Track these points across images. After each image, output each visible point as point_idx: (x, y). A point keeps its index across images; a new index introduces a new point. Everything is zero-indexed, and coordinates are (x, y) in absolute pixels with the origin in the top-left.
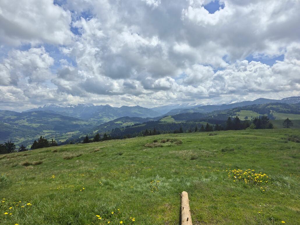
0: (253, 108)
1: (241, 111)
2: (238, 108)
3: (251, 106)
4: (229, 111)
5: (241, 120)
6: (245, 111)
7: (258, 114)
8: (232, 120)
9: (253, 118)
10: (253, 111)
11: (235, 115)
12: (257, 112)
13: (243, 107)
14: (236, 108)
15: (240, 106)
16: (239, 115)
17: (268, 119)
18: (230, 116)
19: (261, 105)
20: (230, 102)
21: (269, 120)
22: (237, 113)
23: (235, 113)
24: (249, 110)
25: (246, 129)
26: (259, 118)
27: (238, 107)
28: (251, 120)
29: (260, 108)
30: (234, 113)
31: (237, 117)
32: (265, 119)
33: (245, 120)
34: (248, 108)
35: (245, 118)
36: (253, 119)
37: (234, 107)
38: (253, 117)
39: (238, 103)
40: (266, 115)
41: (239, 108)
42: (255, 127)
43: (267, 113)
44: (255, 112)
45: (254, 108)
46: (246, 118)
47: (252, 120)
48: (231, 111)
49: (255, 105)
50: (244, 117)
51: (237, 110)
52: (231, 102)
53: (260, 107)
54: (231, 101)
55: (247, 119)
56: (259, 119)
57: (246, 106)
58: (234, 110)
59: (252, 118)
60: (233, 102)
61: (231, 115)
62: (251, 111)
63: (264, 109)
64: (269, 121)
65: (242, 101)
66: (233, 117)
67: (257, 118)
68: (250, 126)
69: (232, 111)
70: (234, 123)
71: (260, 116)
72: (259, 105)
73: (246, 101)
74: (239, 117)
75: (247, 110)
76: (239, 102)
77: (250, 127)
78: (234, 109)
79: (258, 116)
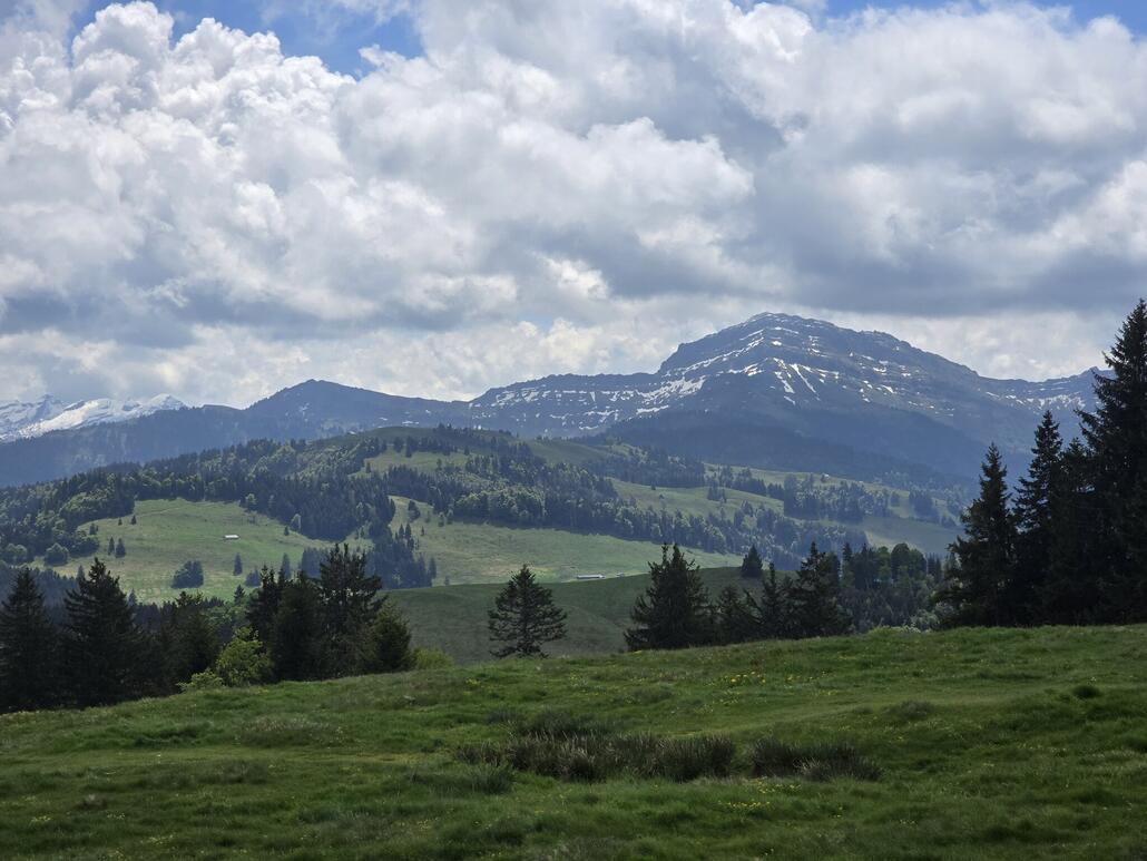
0: (252, 475)
1: (138, 505)
2: (110, 477)
3: (232, 457)
4: (18, 513)
5: (141, 598)
6: (181, 505)
7: (295, 536)
8: (54, 601)
9: (251, 581)
10: (250, 508)
11: (89, 548)
12: (282, 515)
13: (159, 465)
14: (94, 480)
15: (125, 455)
16: (121, 552)
17: (374, 584)
18: (38, 565)
19: (321, 444)
20: (36, 419)
21: (380, 594)
22: (108, 529)
23: (85, 527)
24: (210, 497)
25: (178, 690)
26: (302, 576)
27: (114, 467)
28: (229, 598)
29: (309, 473)
30: (71, 529)
31: (98, 569)
32: (347, 583)
33: (173, 596)
34: (209, 478)
35: (179, 582)
36: (248, 591)
37: (68, 468)
38: (247, 571)
39: (112, 425)
40: (358, 545)
41: (117, 481)
42: (260, 670)
43: (366, 528)
44: (266, 520)
45: (260, 477)
46: (192, 576)
47: (240, 592)
48: (38, 505)
49: (269, 448)
50: (170, 571)
51: (99, 496)
52: (43, 412)
53: (304, 466)
54: (37, 399)
55: (192, 592)
56: (302, 587)
57: (183, 458)
58: (74, 503)
59: (242, 578)
60: (70, 419)
61: (38, 548)
62: (235, 508)
63: (342, 484)
64: (378, 605)
65: (147, 405)
66: (68, 571)
67: (282, 575)
68: (224, 660)
69: (53, 504)
70: (75, 635)
71: (308, 554)
72: (300, 447)
73: (184, 409)
74: (114, 570)
75: (194, 494)
76: (117, 413)
77: (222, 673)
78: (69, 488)
79: (296, 558)
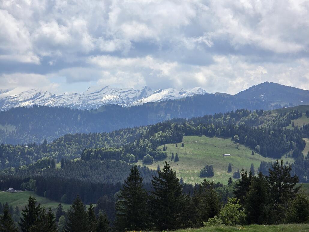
0: (237, 125)
1: (185, 138)
2: (173, 125)
3: (228, 117)
4: (131, 140)
5: (185, 181)
6: (204, 139)
7: (257, 156)
8: (147, 180)
9: (236, 175)
10: (236, 141)
11: (162, 157)
12: (251, 145)
13: (195, 120)
14: (165, 126)
15: (179, 115)
16: (177, 159)
17: (295, 180)
18: (140, 164)
19: (270, 113)
20: (140, 97)
21: (297, 185)
22: (171, 148)
23: (161, 147)
24: (218, 136)
25: (202, 225)
26: (260, 175)
27: (174, 120)
28: (225, 183)
29: (264, 126)
30: (155, 148)
31: (167, 167)
32: (281, 179)
33: (200, 181)
34: (217, 127)
35: (203, 175)
36: (234, 180)
37: (154, 120)
38: (234, 171)
39: (174, 101)
40: (287, 161)
41: (176, 126)
42: (240, 218)
43: (291, 153)
44: (243, 147)
45: (241, 127)
46: (208, 172)
47: (230, 181)
48: (141, 136)
49: (246, 114)
50: (199, 170)
51: (167, 133)
52: (144, 94)
53: (262, 122)
54: (141, 88)
55: (209, 180)
56: (260, 180)
57: (205, 117)
58: (157, 136)
59: (231, 174)
60: (153, 98)
61: (140, 156)
62: (229, 141)
63: (280, 131)
64: (296, 190)
65: (190, 92)
66: (153, 167)
67: (251, 174)
68: (223, 213)
69: (147, 137)
70: (155, 197)
71: (263, 164)
72: (261, 113)
73: (206, 94)
74: (174, 168)
75: (210, 134)
76: (176, 95)
77: (222, 218)
78: (154, 129)
79: (257, 166)
